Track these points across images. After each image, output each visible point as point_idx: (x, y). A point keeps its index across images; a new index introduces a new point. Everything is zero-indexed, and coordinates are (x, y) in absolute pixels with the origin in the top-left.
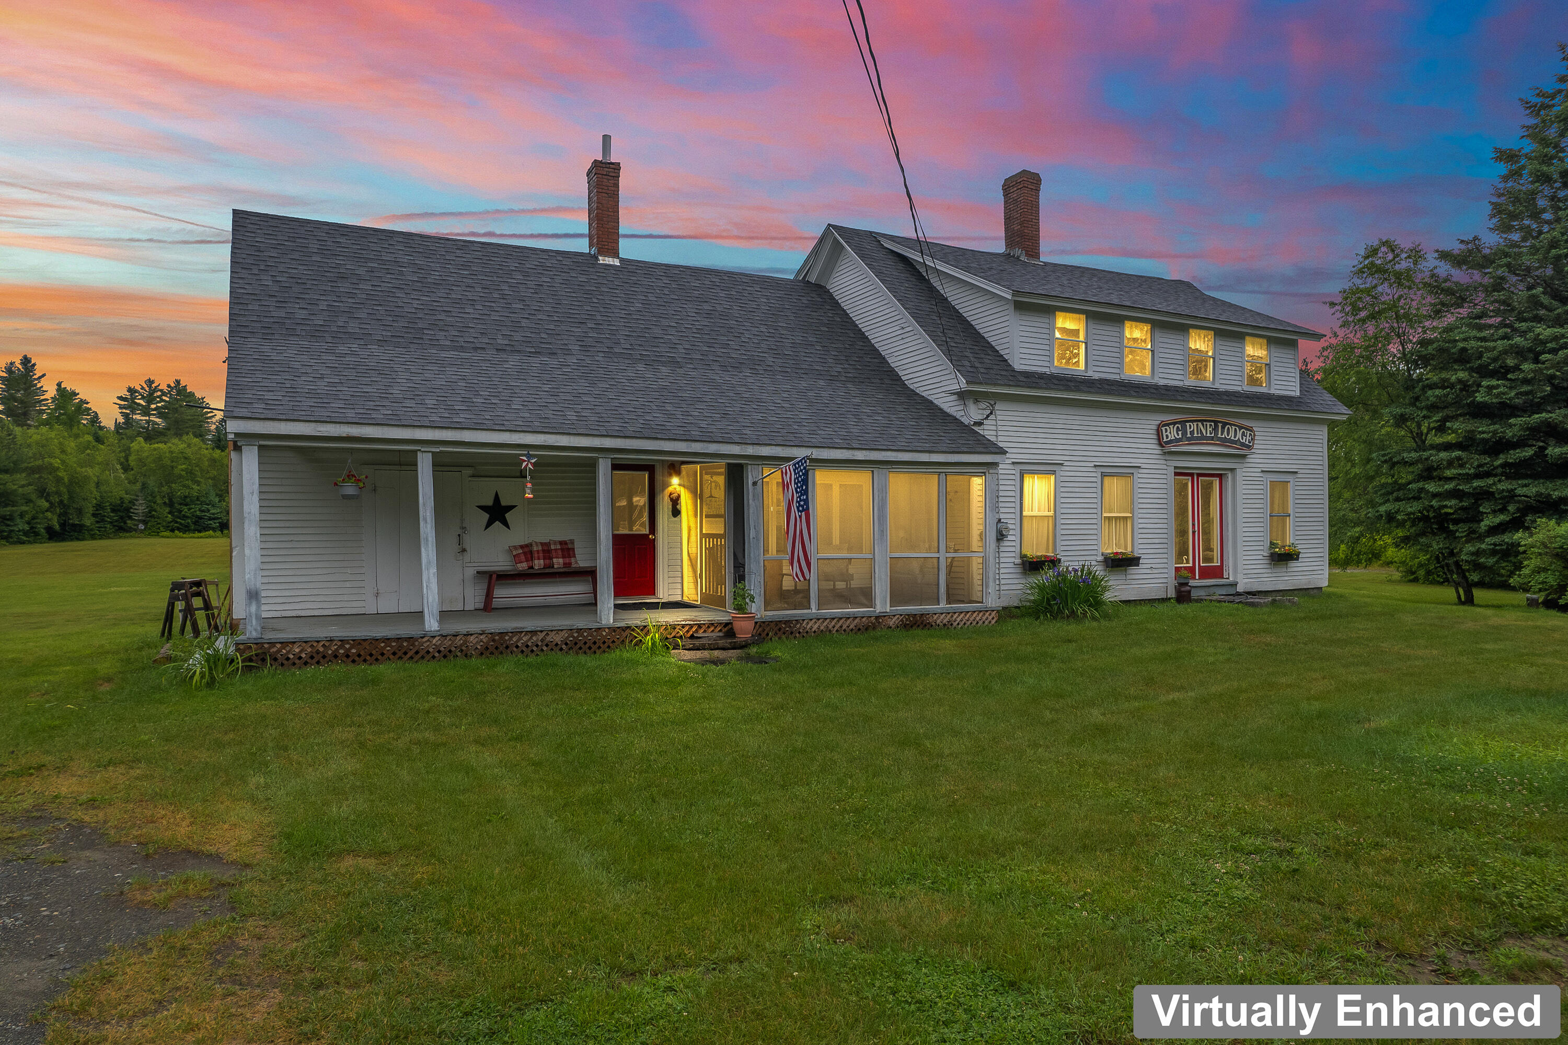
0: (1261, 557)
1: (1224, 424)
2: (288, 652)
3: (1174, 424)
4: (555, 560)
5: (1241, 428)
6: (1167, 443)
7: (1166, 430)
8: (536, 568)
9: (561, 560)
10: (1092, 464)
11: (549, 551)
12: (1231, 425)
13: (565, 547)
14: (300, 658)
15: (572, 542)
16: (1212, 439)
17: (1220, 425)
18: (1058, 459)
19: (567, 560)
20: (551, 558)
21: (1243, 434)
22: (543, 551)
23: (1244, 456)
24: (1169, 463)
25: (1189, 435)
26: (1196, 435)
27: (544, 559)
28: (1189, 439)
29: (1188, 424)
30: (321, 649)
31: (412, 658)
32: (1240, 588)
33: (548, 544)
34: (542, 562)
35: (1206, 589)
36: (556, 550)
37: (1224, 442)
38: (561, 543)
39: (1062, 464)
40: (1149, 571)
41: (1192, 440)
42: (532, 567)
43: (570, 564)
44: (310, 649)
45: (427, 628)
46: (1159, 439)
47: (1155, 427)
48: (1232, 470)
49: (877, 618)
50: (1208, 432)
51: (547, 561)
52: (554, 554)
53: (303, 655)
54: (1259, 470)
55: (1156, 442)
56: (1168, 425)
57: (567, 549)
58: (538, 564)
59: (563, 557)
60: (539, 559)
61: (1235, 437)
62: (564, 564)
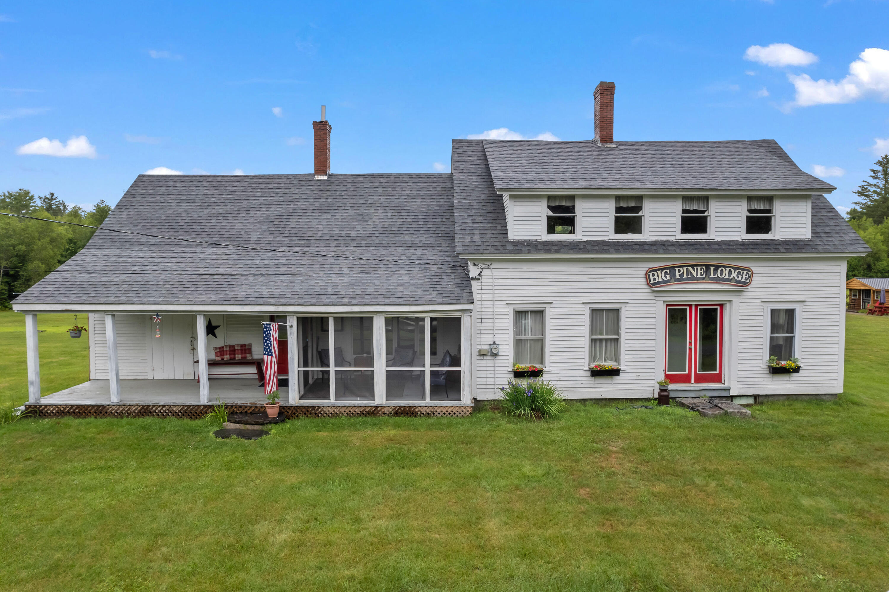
0: (759, 369)
1: (717, 268)
2: (48, 410)
3: (662, 269)
4: (237, 356)
5: (736, 269)
6: (654, 284)
7: (653, 275)
8: (225, 359)
9: (240, 356)
10: (581, 302)
11: (234, 350)
12: (725, 267)
13: (244, 348)
14: (53, 413)
15: (250, 345)
16: (704, 279)
17: (712, 268)
18: (548, 300)
19: (244, 355)
20: (235, 354)
21: (739, 273)
22: (230, 351)
23: (741, 291)
24: (657, 299)
25: (678, 277)
26: (685, 276)
27: (230, 355)
28: (677, 280)
29: (677, 269)
30: (62, 409)
31: (104, 415)
32: (732, 393)
33: (234, 346)
34: (228, 356)
35: (697, 392)
36: (238, 350)
37: (716, 280)
38: (241, 346)
39: (551, 303)
40: (635, 378)
41: (681, 280)
42: (223, 359)
43: (246, 357)
44: (57, 409)
45: (112, 401)
46: (647, 281)
47: (645, 272)
48: (730, 301)
49: (376, 407)
50: (700, 272)
51: (232, 356)
52: (236, 352)
53: (54, 412)
54: (760, 300)
55: (645, 283)
56: (656, 271)
57: (246, 349)
58: (227, 357)
59: (241, 354)
60: (226, 355)
61: (729, 276)
62: (242, 357)
